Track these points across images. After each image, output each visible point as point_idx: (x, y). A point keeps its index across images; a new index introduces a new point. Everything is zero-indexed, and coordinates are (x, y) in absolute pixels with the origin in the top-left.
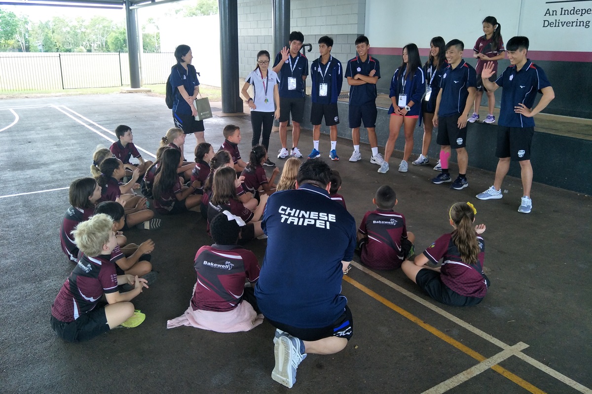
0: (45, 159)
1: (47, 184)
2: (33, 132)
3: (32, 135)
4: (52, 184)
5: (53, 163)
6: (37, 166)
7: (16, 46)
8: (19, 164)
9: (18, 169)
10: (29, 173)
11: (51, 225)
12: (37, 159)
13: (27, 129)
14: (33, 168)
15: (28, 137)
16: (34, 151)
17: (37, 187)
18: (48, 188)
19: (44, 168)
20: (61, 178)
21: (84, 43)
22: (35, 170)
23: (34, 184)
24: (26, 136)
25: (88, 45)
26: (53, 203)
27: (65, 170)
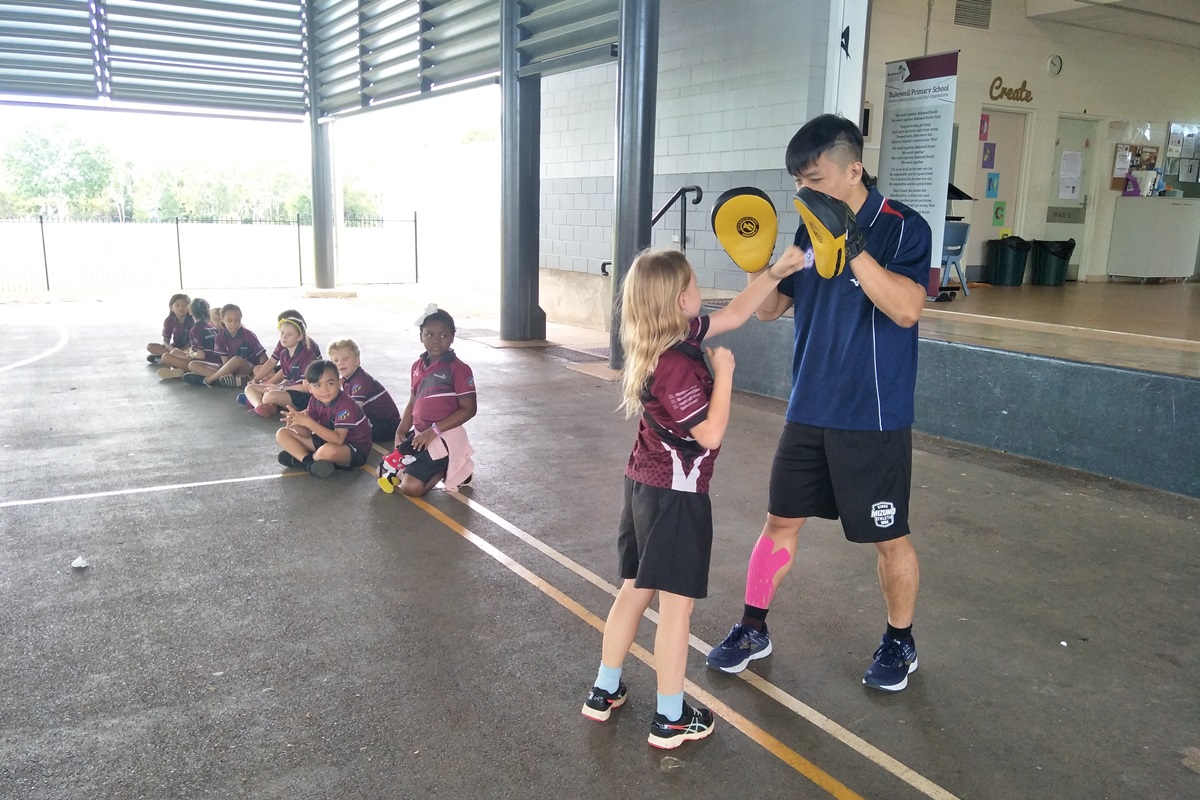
0: (95, 425)
1: (80, 481)
2: (89, 368)
3: (85, 375)
4: (93, 483)
5: (109, 435)
6: (72, 439)
7: (107, 209)
8: (34, 434)
9: (27, 446)
10: (49, 455)
11: (56, 582)
12: (78, 425)
13: (77, 363)
14: (61, 444)
15: (73, 378)
16: (76, 407)
17: (56, 488)
18: (79, 491)
19: (86, 445)
20: (117, 468)
21: (239, 207)
22: (66, 448)
23: (52, 482)
24: (71, 375)
25: (247, 212)
26: (80, 528)
27: (131, 451)
